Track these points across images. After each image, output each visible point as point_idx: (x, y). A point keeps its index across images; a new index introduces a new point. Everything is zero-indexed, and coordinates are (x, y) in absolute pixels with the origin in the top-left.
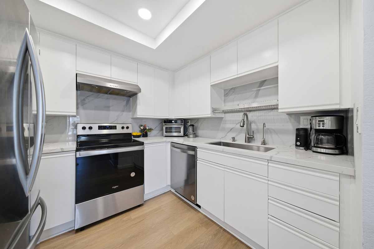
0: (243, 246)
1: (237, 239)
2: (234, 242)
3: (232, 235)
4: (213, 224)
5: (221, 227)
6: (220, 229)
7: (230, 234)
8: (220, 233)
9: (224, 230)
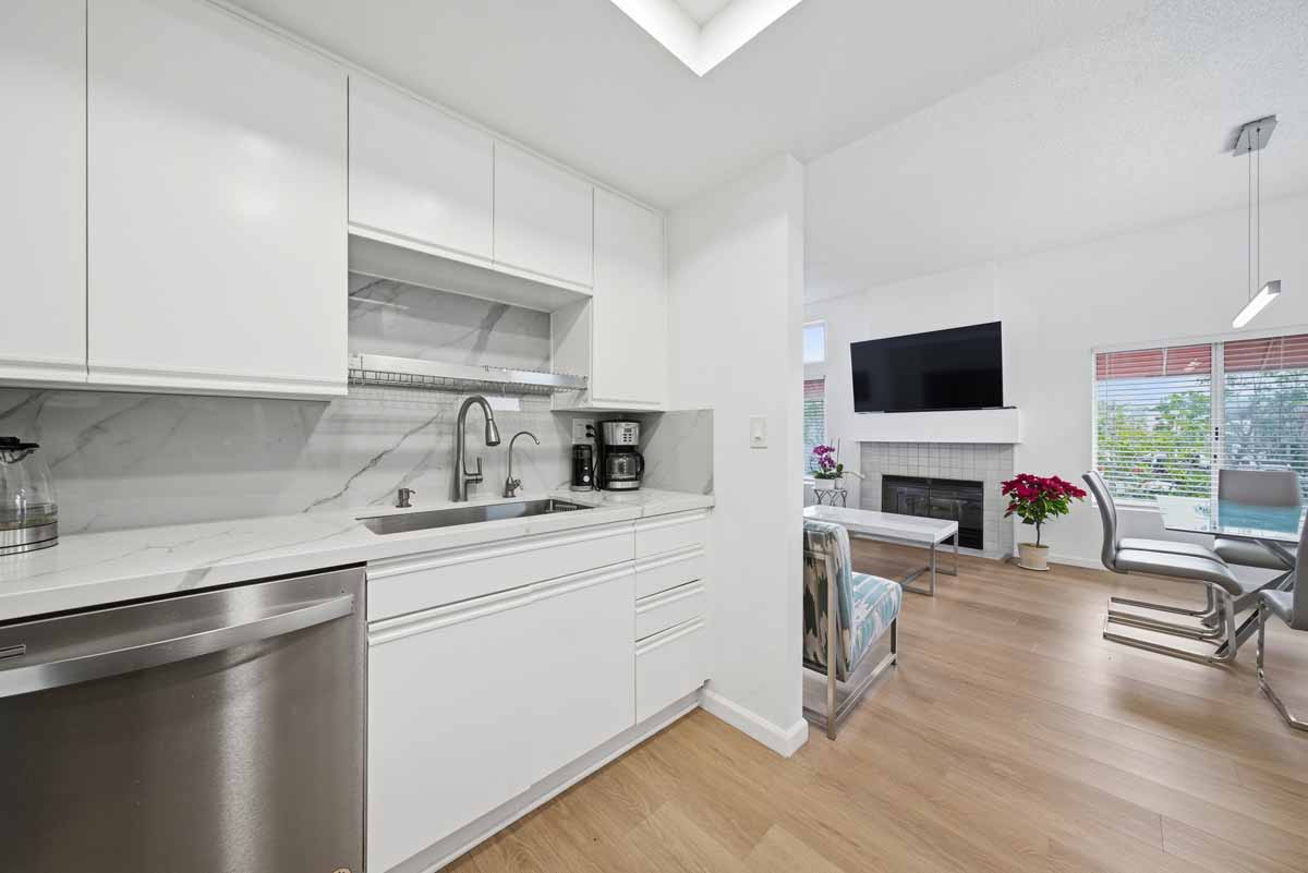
0: (580, 790)
1: (555, 800)
2: (565, 811)
3: (540, 809)
4: (469, 864)
5: (498, 837)
6: (503, 842)
7: (536, 815)
8: (519, 844)
9: (513, 828)
